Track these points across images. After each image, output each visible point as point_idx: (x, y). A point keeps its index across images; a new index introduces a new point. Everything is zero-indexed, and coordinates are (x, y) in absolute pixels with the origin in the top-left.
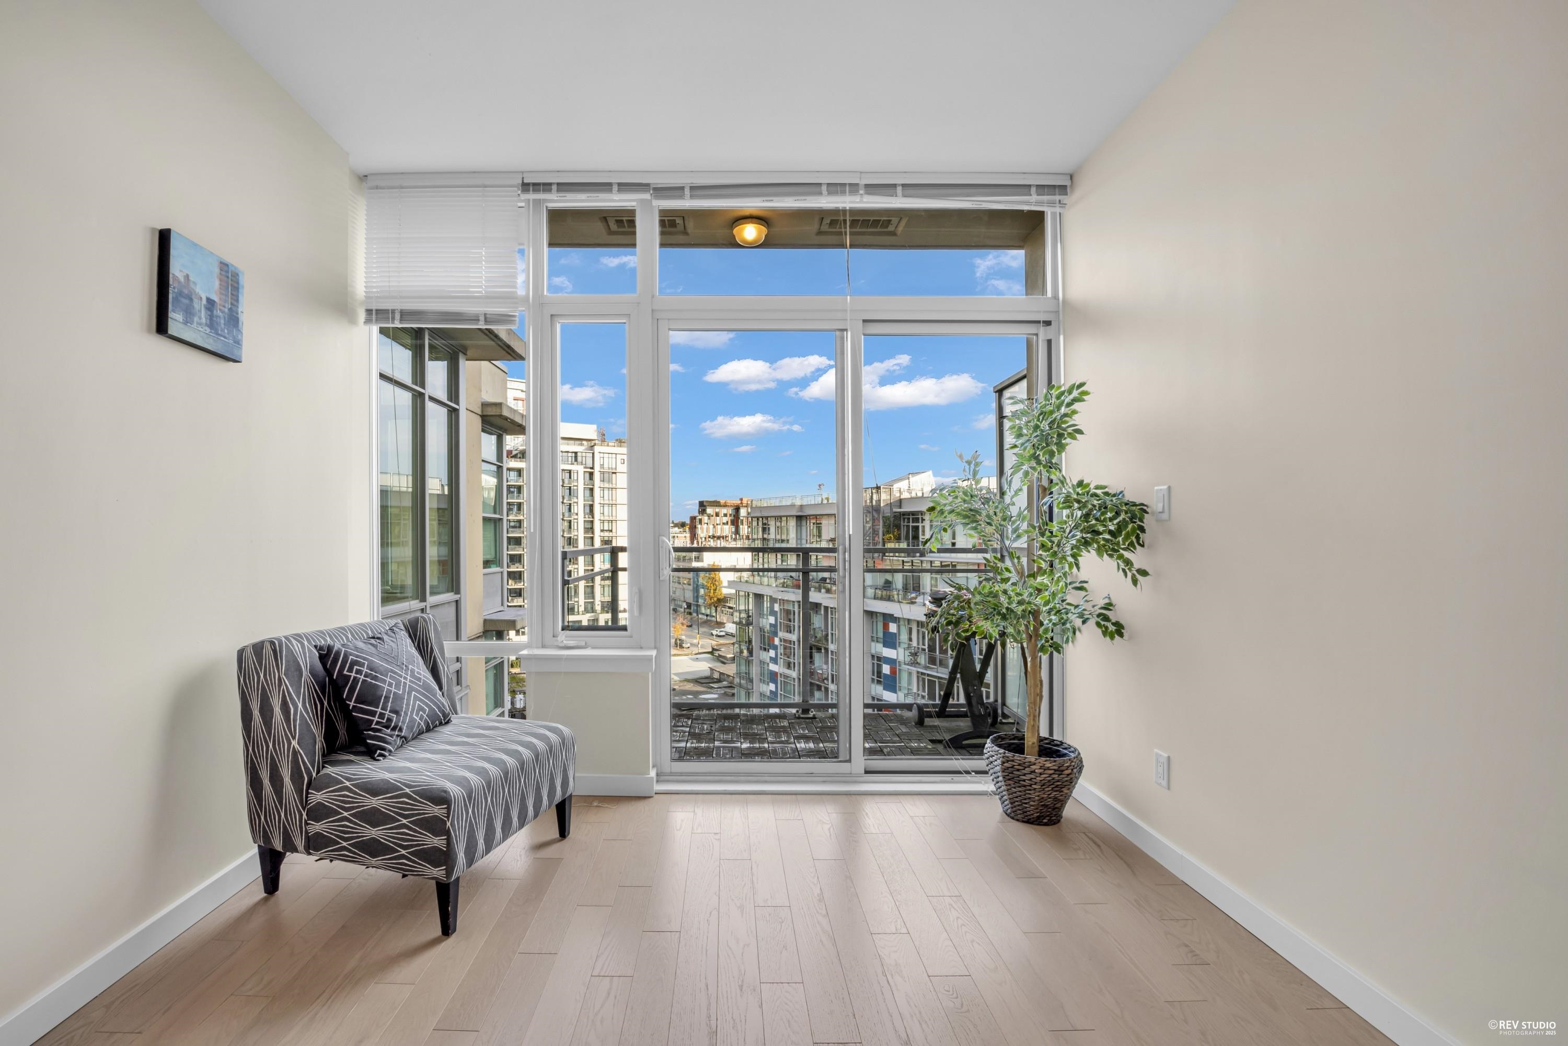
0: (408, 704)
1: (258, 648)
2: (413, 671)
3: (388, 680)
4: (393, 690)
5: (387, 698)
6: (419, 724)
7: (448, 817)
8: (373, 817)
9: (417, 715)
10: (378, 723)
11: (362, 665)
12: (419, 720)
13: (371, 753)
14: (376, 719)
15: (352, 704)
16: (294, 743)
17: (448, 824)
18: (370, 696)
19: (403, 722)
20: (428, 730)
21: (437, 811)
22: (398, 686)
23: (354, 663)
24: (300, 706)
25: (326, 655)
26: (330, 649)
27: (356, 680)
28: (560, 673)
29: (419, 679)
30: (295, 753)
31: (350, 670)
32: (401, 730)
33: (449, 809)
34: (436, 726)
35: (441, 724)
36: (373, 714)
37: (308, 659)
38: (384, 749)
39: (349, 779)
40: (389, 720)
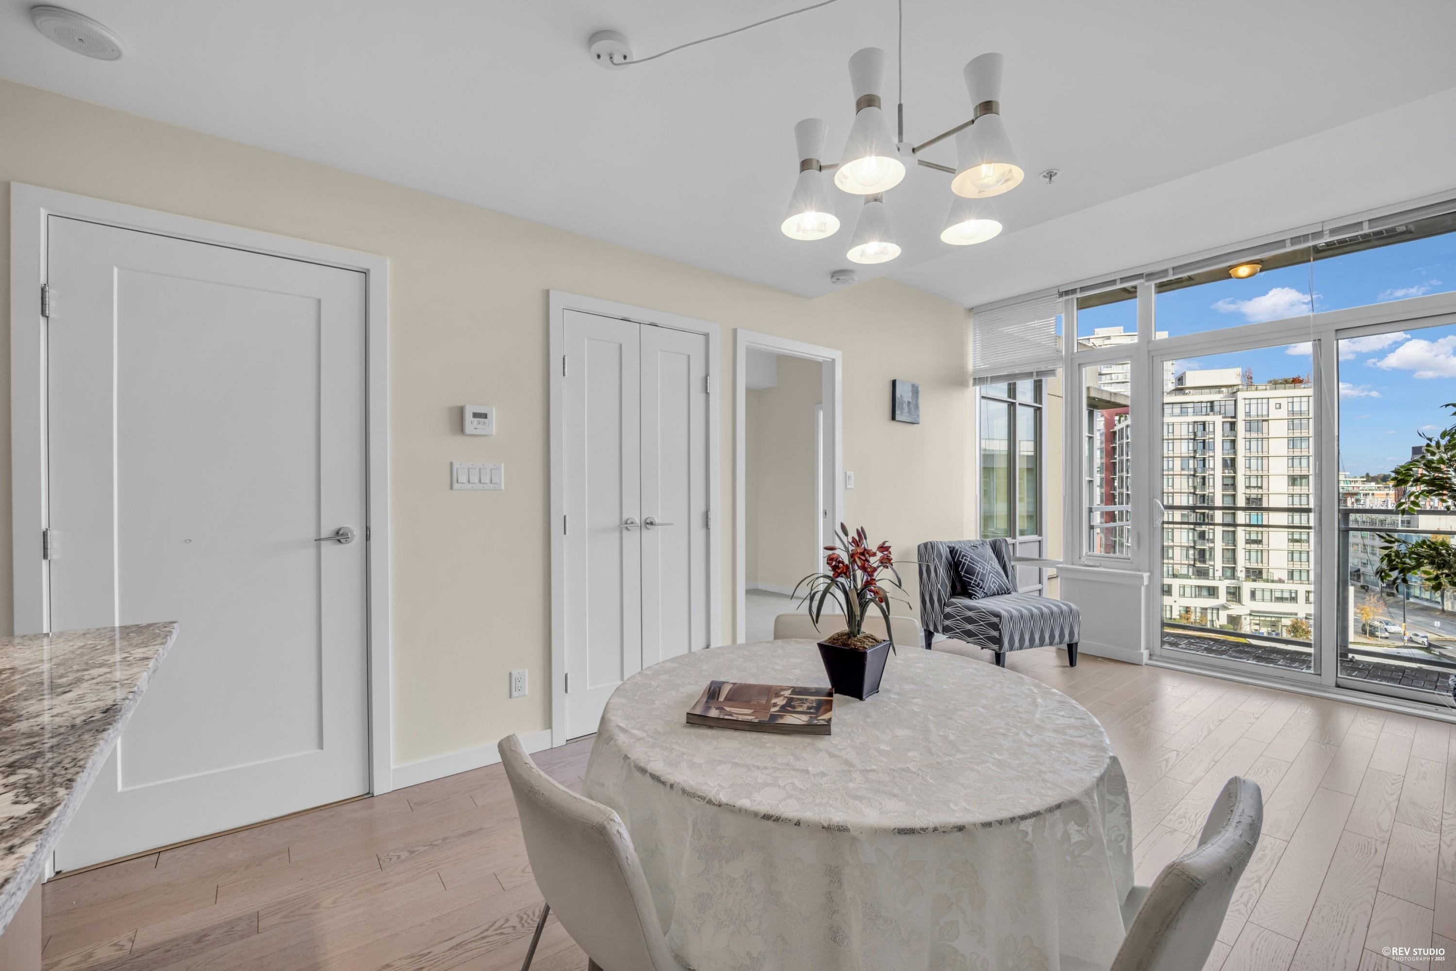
0: (988, 579)
1: (926, 545)
2: (991, 564)
3: (979, 565)
4: (981, 570)
5: (978, 574)
6: (993, 589)
7: (1000, 623)
8: (969, 620)
9: (992, 584)
10: (973, 584)
11: (968, 557)
12: (994, 588)
13: (970, 596)
14: (973, 582)
15: (963, 573)
16: (939, 586)
17: (1000, 626)
18: (970, 571)
19: (985, 586)
20: (998, 594)
21: (996, 620)
22: (984, 569)
23: (964, 556)
24: (941, 571)
25: (952, 551)
26: (954, 548)
27: (964, 563)
28: (1079, 580)
29: (995, 569)
30: (939, 590)
31: (962, 558)
32: (984, 589)
33: (1000, 620)
34: (1002, 594)
35: (1005, 593)
36: (972, 579)
37: (945, 552)
38: (976, 595)
39: (960, 604)
40: (979, 583)
